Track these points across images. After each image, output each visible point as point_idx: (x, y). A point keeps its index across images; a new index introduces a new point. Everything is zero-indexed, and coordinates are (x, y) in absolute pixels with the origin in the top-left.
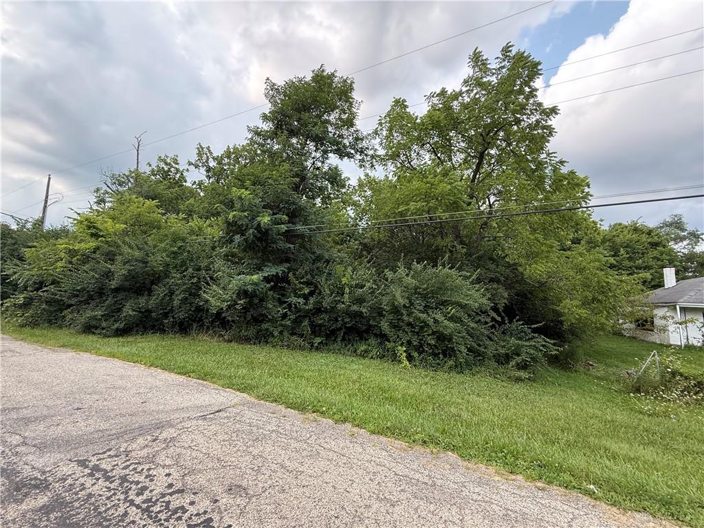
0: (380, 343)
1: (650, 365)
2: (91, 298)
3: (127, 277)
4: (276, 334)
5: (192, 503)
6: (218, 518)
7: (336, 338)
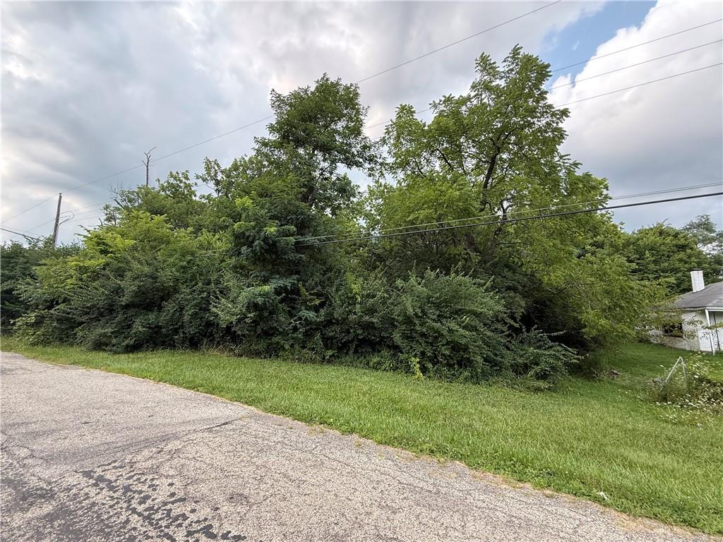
0: (394, 355)
1: (676, 372)
2: (101, 315)
3: (137, 293)
4: (287, 347)
5: (193, 511)
6: (218, 525)
7: (348, 350)
